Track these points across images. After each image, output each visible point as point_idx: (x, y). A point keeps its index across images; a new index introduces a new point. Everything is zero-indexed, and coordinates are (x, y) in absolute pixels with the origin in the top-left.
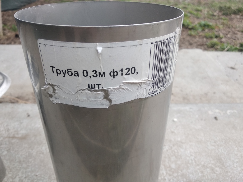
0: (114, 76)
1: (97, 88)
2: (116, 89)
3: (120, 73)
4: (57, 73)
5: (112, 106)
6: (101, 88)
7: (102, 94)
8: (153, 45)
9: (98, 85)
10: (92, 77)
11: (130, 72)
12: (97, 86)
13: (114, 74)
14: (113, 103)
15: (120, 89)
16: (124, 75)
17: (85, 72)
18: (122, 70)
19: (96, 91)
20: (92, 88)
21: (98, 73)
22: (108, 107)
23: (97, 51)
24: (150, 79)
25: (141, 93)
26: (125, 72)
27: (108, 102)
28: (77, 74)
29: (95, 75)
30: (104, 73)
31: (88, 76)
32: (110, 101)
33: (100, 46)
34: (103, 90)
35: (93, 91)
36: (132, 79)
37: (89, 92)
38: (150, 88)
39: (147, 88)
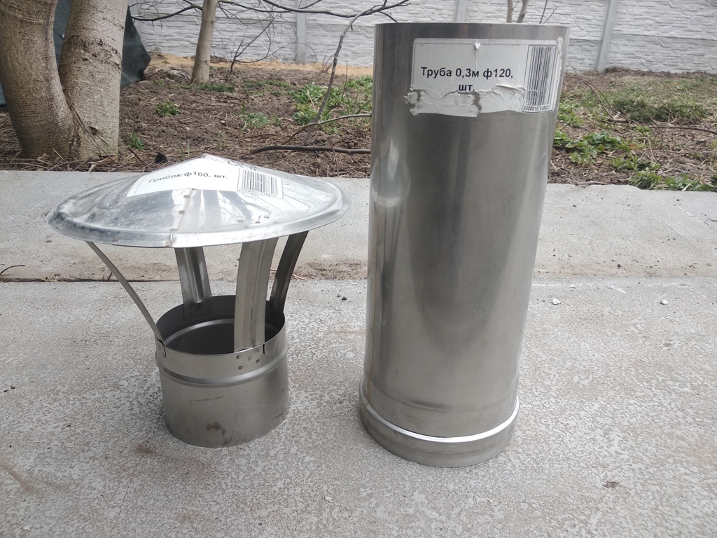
0: (487, 76)
1: (467, 90)
2: (487, 92)
3: (494, 74)
4: (428, 74)
5: (480, 115)
6: (472, 90)
7: (472, 97)
8: (531, 47)
9: (470, 86)
10: (465, 76)
11: (504, 74)
12: (468, 87)
13: (488, 74)
14: (483, 111)
15: (492, 94)
16: (498, 78)
17: (459, 71)
18: (496, 71)
19: (466, 93)
20: (462, 90)
21: (471, 72)
22: (476, 116)
23: (475, 47)
24: (525, 88)
25: (515, 103)
26: (499, 73)
27: (477, 108)
28: (450, 74)
29: (468, 74)
30: (478, 72)
31: (461, 76)
32: (480, 108)
33: (478, 42)
34: (474, 93)
35: (464, 93)
36: (505, 82)
37: (459, 95)
38: (525, 100)
39: (522, 99)
